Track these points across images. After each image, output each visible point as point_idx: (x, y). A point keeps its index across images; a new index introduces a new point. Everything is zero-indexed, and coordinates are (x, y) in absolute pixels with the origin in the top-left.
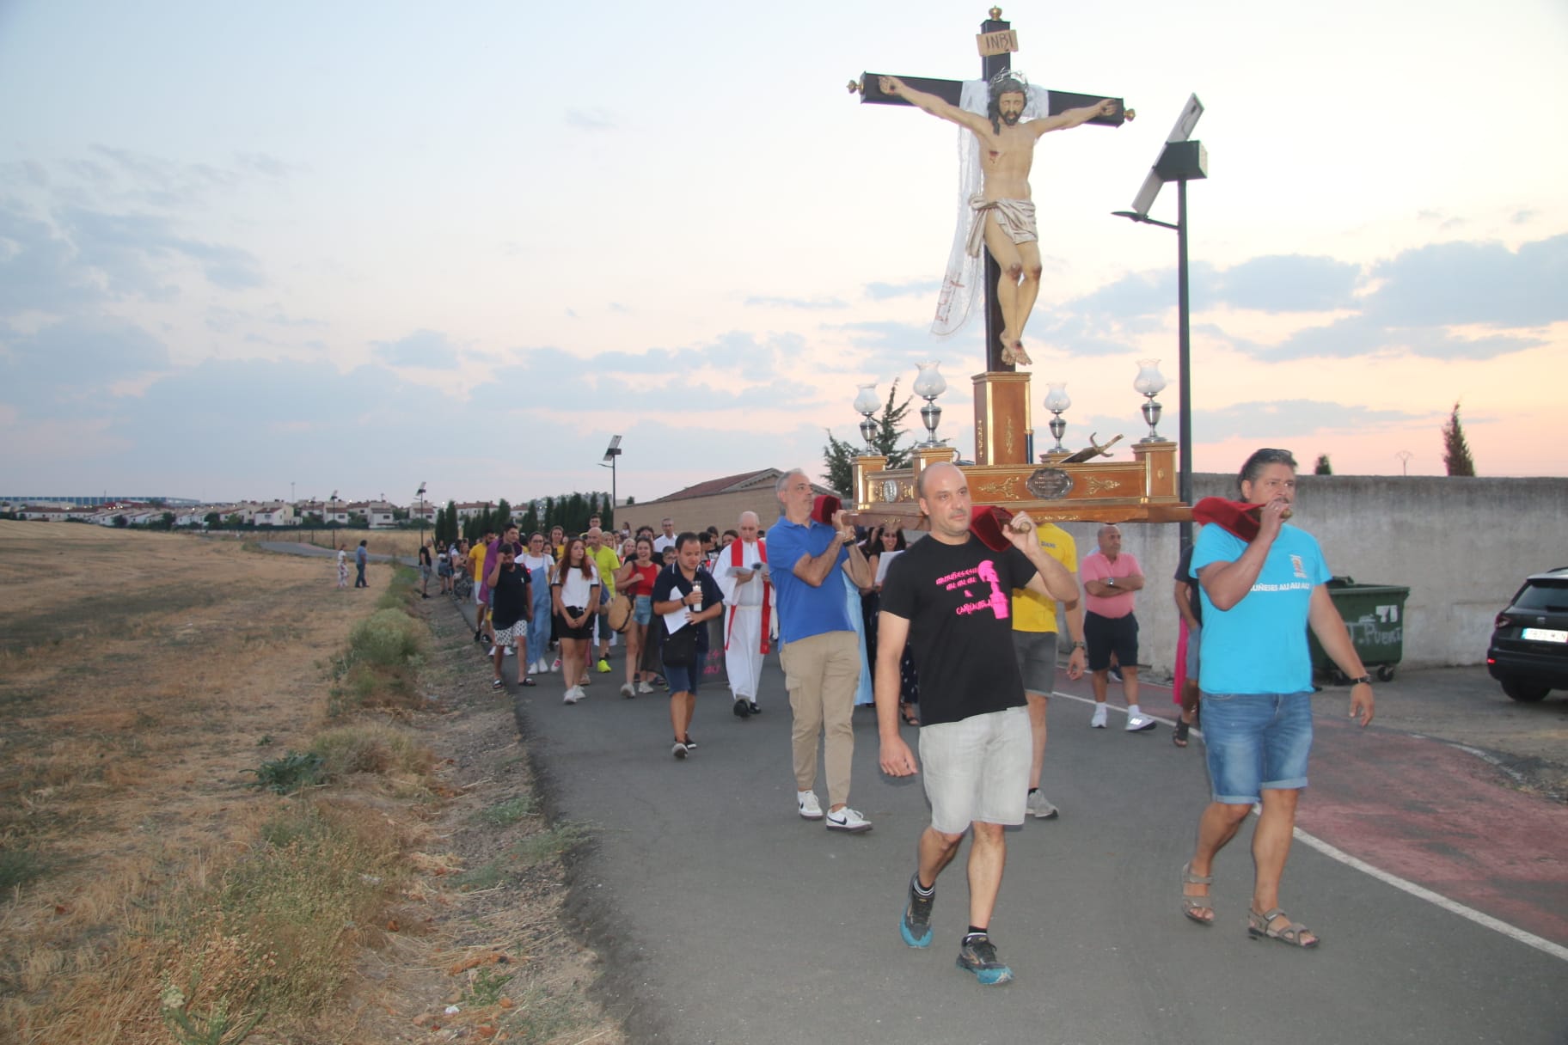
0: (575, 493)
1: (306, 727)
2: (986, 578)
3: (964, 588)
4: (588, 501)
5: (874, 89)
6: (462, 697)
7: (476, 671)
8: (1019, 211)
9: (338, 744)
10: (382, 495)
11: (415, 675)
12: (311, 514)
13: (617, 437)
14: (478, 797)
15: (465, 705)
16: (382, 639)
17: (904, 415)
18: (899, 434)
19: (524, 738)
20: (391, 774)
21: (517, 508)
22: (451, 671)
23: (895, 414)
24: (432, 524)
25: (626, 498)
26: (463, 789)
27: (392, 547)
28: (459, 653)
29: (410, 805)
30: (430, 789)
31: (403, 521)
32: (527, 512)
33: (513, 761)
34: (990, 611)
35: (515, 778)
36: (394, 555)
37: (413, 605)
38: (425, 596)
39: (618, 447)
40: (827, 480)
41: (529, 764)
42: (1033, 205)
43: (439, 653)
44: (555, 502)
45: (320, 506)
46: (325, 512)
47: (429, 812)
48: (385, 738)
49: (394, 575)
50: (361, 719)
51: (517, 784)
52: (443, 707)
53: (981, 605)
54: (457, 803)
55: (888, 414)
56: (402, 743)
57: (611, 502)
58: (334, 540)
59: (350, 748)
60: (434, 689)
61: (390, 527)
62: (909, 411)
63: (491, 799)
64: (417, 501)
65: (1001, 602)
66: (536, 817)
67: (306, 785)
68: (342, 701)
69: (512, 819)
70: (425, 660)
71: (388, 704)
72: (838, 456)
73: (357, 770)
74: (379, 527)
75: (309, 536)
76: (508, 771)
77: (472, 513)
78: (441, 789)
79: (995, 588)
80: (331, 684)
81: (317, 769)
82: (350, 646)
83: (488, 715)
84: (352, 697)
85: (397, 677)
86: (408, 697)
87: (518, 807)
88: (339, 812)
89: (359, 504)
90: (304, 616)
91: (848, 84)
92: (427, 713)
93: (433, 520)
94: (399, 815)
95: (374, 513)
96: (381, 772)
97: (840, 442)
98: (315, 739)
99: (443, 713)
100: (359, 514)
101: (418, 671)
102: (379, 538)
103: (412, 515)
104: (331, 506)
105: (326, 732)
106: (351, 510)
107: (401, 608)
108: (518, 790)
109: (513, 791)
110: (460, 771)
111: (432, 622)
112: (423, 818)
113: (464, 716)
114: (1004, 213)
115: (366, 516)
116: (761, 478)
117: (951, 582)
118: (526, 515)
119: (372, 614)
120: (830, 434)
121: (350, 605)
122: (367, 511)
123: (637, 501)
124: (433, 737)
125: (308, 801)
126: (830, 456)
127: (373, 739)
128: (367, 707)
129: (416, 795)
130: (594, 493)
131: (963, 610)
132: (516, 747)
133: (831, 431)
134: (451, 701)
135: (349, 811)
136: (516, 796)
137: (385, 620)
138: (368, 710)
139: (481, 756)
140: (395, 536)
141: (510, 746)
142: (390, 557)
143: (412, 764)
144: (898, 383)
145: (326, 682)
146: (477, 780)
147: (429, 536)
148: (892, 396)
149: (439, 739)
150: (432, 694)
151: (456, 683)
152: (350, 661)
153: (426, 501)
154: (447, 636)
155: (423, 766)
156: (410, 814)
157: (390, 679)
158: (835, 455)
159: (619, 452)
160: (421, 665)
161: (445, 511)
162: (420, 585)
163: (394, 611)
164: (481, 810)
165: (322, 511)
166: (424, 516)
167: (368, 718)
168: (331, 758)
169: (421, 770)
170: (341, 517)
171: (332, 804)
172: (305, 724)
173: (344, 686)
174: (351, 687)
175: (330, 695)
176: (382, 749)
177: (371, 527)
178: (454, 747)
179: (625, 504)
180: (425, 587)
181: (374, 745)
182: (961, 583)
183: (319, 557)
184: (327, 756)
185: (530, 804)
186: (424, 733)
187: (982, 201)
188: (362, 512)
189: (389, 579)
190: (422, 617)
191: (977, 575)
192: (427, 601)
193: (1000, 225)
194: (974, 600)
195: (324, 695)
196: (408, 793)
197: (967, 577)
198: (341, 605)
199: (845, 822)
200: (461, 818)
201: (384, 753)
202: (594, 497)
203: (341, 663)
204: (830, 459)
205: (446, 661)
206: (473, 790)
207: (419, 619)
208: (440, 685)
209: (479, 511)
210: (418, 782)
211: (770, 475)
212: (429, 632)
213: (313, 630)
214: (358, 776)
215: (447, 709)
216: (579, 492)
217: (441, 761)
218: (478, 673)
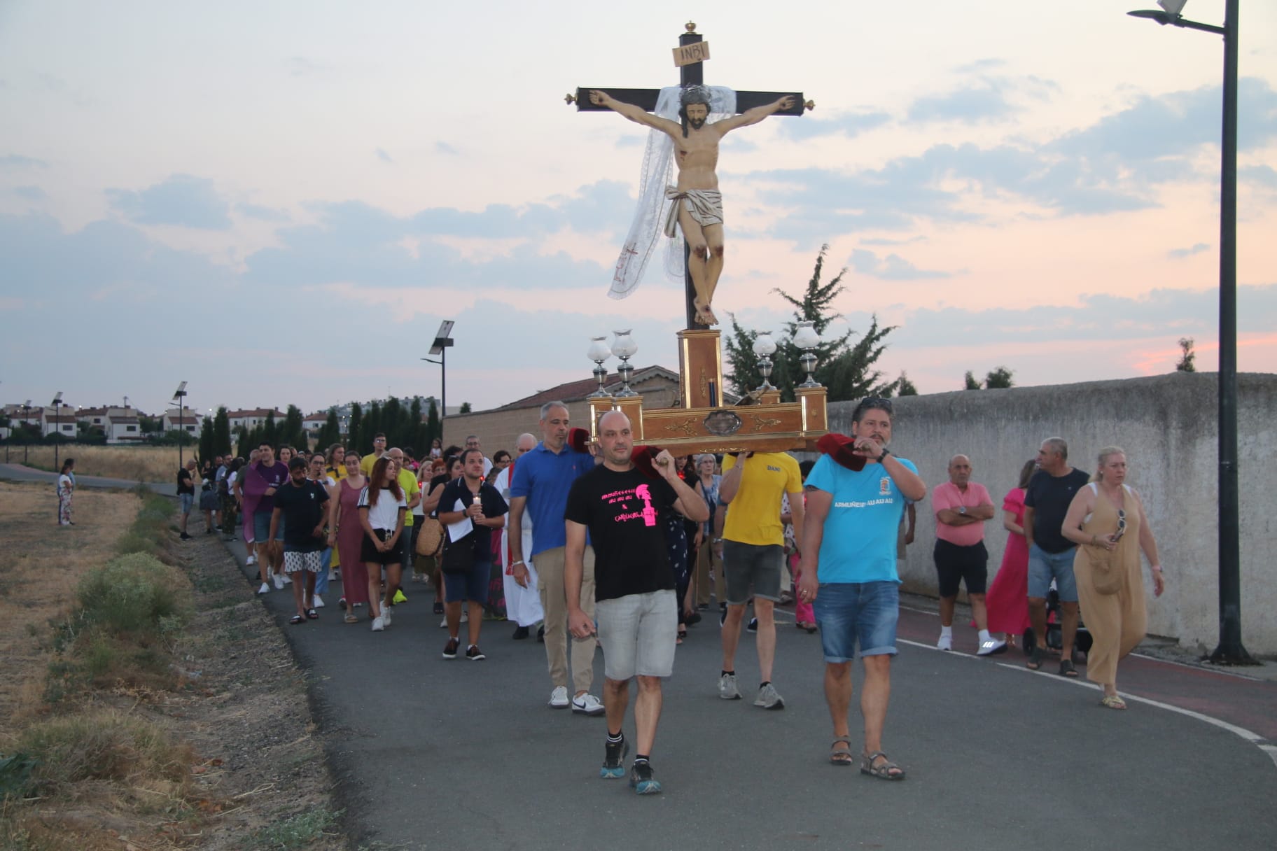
0: (390, 397)
1: (12, 717)
2: (641, 496)
3: (622, 502)
4: (409, 408)
5: (586, 100)
6: (234, 673)
7: (255, 637)
8: (704, 198)
9: (59, 740)
10: (126, 398)
11: (170, 644)
12: (24, 424)
13: (448, 323)
14: (254, 811)
15: (238, 684)
16: (124, 594)
17: (834, 294)
18: (827, 320)
19: (320, 729)
20: (133, 780)
21: (312, 417)
22: (220, 637)
23: (822, 293)
24: (195, 438)
25: (460, 404)
26: (232, 800)
27: (139, 469)
28: (231, 612)
29: (160, 823)
30: (188, 801)
31: (154, 434)
32: (325, 422)
33: (304, 761)
34: (642, 520)
35: (307, 784)
36: (142, 480)
37: (168, 547)
38: (184, 536)
39: (449, 337)
40: (729, 382)
41: (324, 764)
42: (718, 193)
43: (204, 613)
44: (364, 410)
45: (38, 412)
46: (44, 420)
47: (185, 833)
48: (127, 730)
49: (142, 507)
50: (92, 705)
51: (310, 792)
52: (207, 688)
53: (635, 515)
54: (225, 820)
55: (812, 293)
56: (150, 738)
57: (439, 410)
58: (56, 459)
59: (75, 746)
60: (195, 663)
61: (136, 443)
62: (841, 289)
63: (273, 813)
64: (174, 407)
65: (651, 514)
66: (334, 838)
67: (10, 800)
68: (66, 681)
69: (301, 842)
70: (184, 623)
71: (131, 683)
72: (744, 349)
73: (85, 777)
74: (120, 441)
75: (19, 454)
76: (297, 774)
77: (250, 424)
78: (203, 801)
79: (647, 503)
80: (51, 657)
81: (27, 776)
82: (78, 604)
83: (269, 697)
84: (80, 675)
85: (144, 645)
86: (160, 674)
87: (310, 824)
88: (57, 836)
89: (93, 411)
90: (13, 564)
91: (565, 97)
92: (186, 696)
93: (197, 433)
94: (143, 839)
95: (113, 423)
96: (119, 778)
97: (747, 330)
98: (25, 734)
99: (208, 695)
100: (93, 424)
101: (174, 637)
102: (121, 456)
103: (167, 425)
104: (54, 413)
105: (41, 724)
106: (81, 419)
107: (151, 553)
108: (310, 801)
109: (303, 802)
110: (230, 775)
111: (194, 571)
112: (177, 842)
113: (237, 699)
114: (692, 202)
115: (103, 427)
116: (641, 379)
117: (613, 498)
118: (323, 426)
119: (111, 561)
120: (734, 320)
121: (79, 548)
122: (104, 420)
123: (474, 409)
124: (194, 728)
125: (14, 822)
126: (733, 350)
127: (109, 732)
128: (102, 688)
129: (168, 809)
130: (416, 397)
131: (620, 518)
132: (308, 741)
133: (735, 317)
134: (220, 678)
135: (73, 834)
136: (307, 809)
137: (128, 569)
138: (102, 692)
139: (260, 755)
140: (142, 454)
141: (301, 739)
142: (136, 482)
143: (162, 766)
144: (826, 251)
145: (43, 654)
146: (253, 788)
147: (190, 455)
148: (818, 268)
149: (202, 731)
150: (193, 670)
151: (227, 654)
152: (78, 625)
153: (186, 408)
154: (215, 590)
155: (179, 769)
156: (159, 837)
157: (136, 650)
158: (740, 349)
159: (450, 342)
160: (178, 630)
161: (213, 420)
162: (178, 519)
163: (141, 556)
164: (258, 829)
165: (39, 419)
166: (184, 427)
167: (102, 703)
168: (49, 760)
169: (175, 775)
170: (66, 428)
171: (47, 824)
172: (12, 712)
173: (69, 659)
174: (77, 662)
175: (48, 672)
176: (122, 746)
177: (109, 441)
178: (222, 742)
179: (457, 412)
180: (185, 523)
181: (110, 740)
182: (619, 499)
183: (36, 483)
184: (43, 757)
185: (326, 820)
186: (181, 723)
187: (675, 192)
188: (97, 421)
189: (135, 512)
190: (180, 565)
191: (634, 495)
192: (188, 543)
193: (689, 212)
194: (629, 512)
195: (40, 672)
196: (156, 808)
197: (625, 495)
198: (66, 547)
199: (584, 707)
200: (230, 840)
201: (125, 751)
202: (416, 403)
203: (66, 627)
204: (734, 354)
205: (213, 624)
206: (248, 801)
207: (177, 567)
208: (204, 657)
209: (260, 422)
210: (172, 790)
211: (652, 375)
212: (190, 585)
213: (23, 583)
214: (85, 785)
215: (213, 690)
216: (396, 397)
217: (204, 761)
218: (257, 640)
